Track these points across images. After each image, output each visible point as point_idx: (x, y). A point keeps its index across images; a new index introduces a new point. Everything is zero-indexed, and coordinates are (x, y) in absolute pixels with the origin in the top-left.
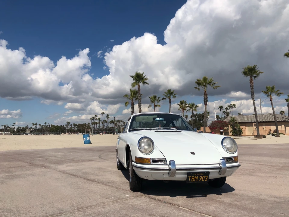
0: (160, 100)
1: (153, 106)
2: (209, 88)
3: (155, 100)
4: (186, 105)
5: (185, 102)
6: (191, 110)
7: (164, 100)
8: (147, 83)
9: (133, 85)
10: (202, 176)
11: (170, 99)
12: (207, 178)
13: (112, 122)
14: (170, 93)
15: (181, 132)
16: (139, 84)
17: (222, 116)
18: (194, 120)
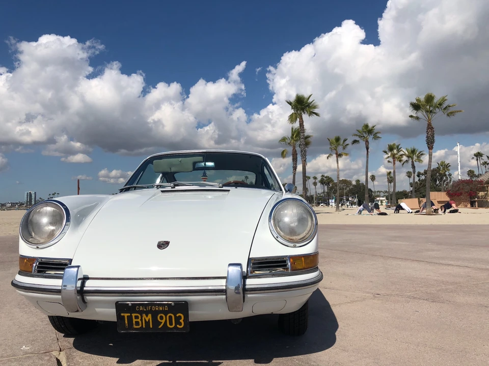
0: (347, 145)
1: (335, 156)
3: (339, 144)
4: (399, 151)
5: (398, 147)
6: (410, 161)
7: (355, 145)
8: (317, 114)
9: (292, 119)
11: (368, 142)
14: (368, 131)
16: (302, 116)
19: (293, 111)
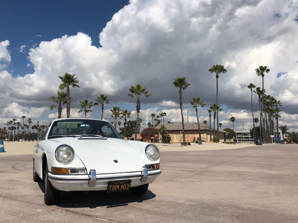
0: (92, 105)
1: (84, 111)
2: (142, 96)
3: (87, 105)
4: (119, 111)
5: (119, 108)
6: (124, 117)
7: (96, 106)
8: (78, 86)
9: (62, 87)
10: (124, 184)
11: (103, 105)
12: (128, 187)
13: (34, 127)
14: (103, 98)
15: (107, 139)
16: (68, 86)
17: (154, 124)
18: (126, 127)
19: (63, 83)
